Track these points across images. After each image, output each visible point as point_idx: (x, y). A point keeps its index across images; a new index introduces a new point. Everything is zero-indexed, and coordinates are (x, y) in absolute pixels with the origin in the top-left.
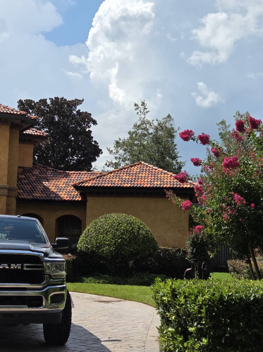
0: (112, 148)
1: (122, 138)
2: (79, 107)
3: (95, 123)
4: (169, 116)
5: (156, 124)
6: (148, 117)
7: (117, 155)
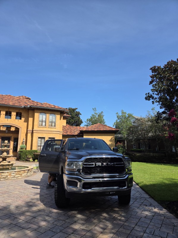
0: (86, 121)
1: (89, 118)
2: (76, 110)
3: (81, 114)
4: (102, 112)
5: (99, 114)
6: (97, 112)
7: (87, 123)
